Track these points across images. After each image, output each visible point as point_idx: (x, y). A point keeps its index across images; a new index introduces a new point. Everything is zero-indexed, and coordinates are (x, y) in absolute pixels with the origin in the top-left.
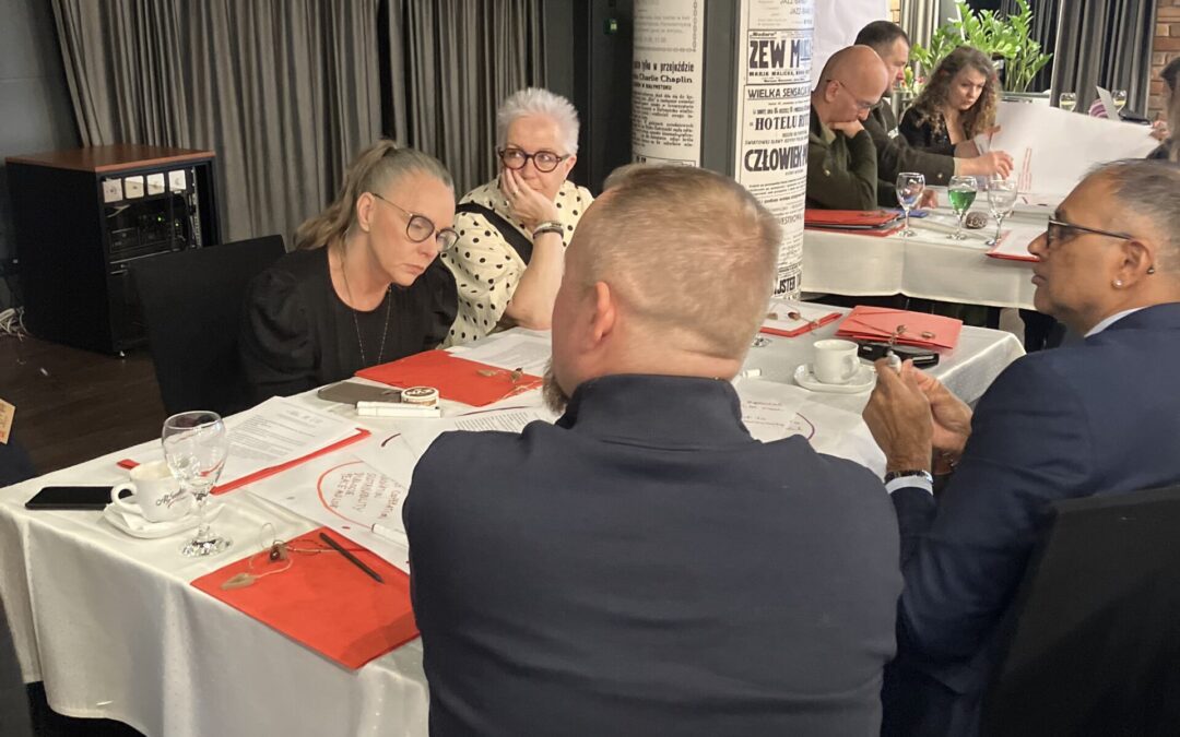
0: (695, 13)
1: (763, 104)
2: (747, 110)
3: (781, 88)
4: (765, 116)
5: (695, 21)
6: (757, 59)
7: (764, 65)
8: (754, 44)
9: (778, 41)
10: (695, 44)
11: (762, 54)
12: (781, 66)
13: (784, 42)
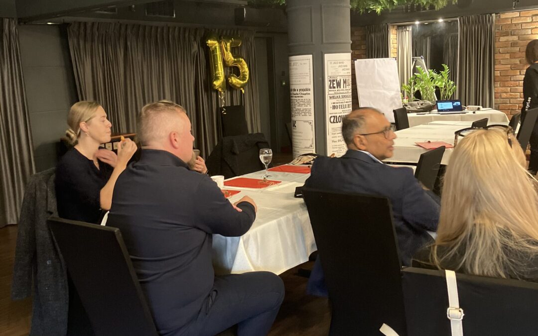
0: (310, 72)
1: (335, 101)
2: (329, 103)
3: (341, 95)
4: (336, 105)
5: (310, 74)
6: (332, 86)
7: (334, 88)
8: (330, 81)
9: (338, 80)
10: (310, 82)
11: (333, 84)
12: (340, 88)
13: (340, 80)
